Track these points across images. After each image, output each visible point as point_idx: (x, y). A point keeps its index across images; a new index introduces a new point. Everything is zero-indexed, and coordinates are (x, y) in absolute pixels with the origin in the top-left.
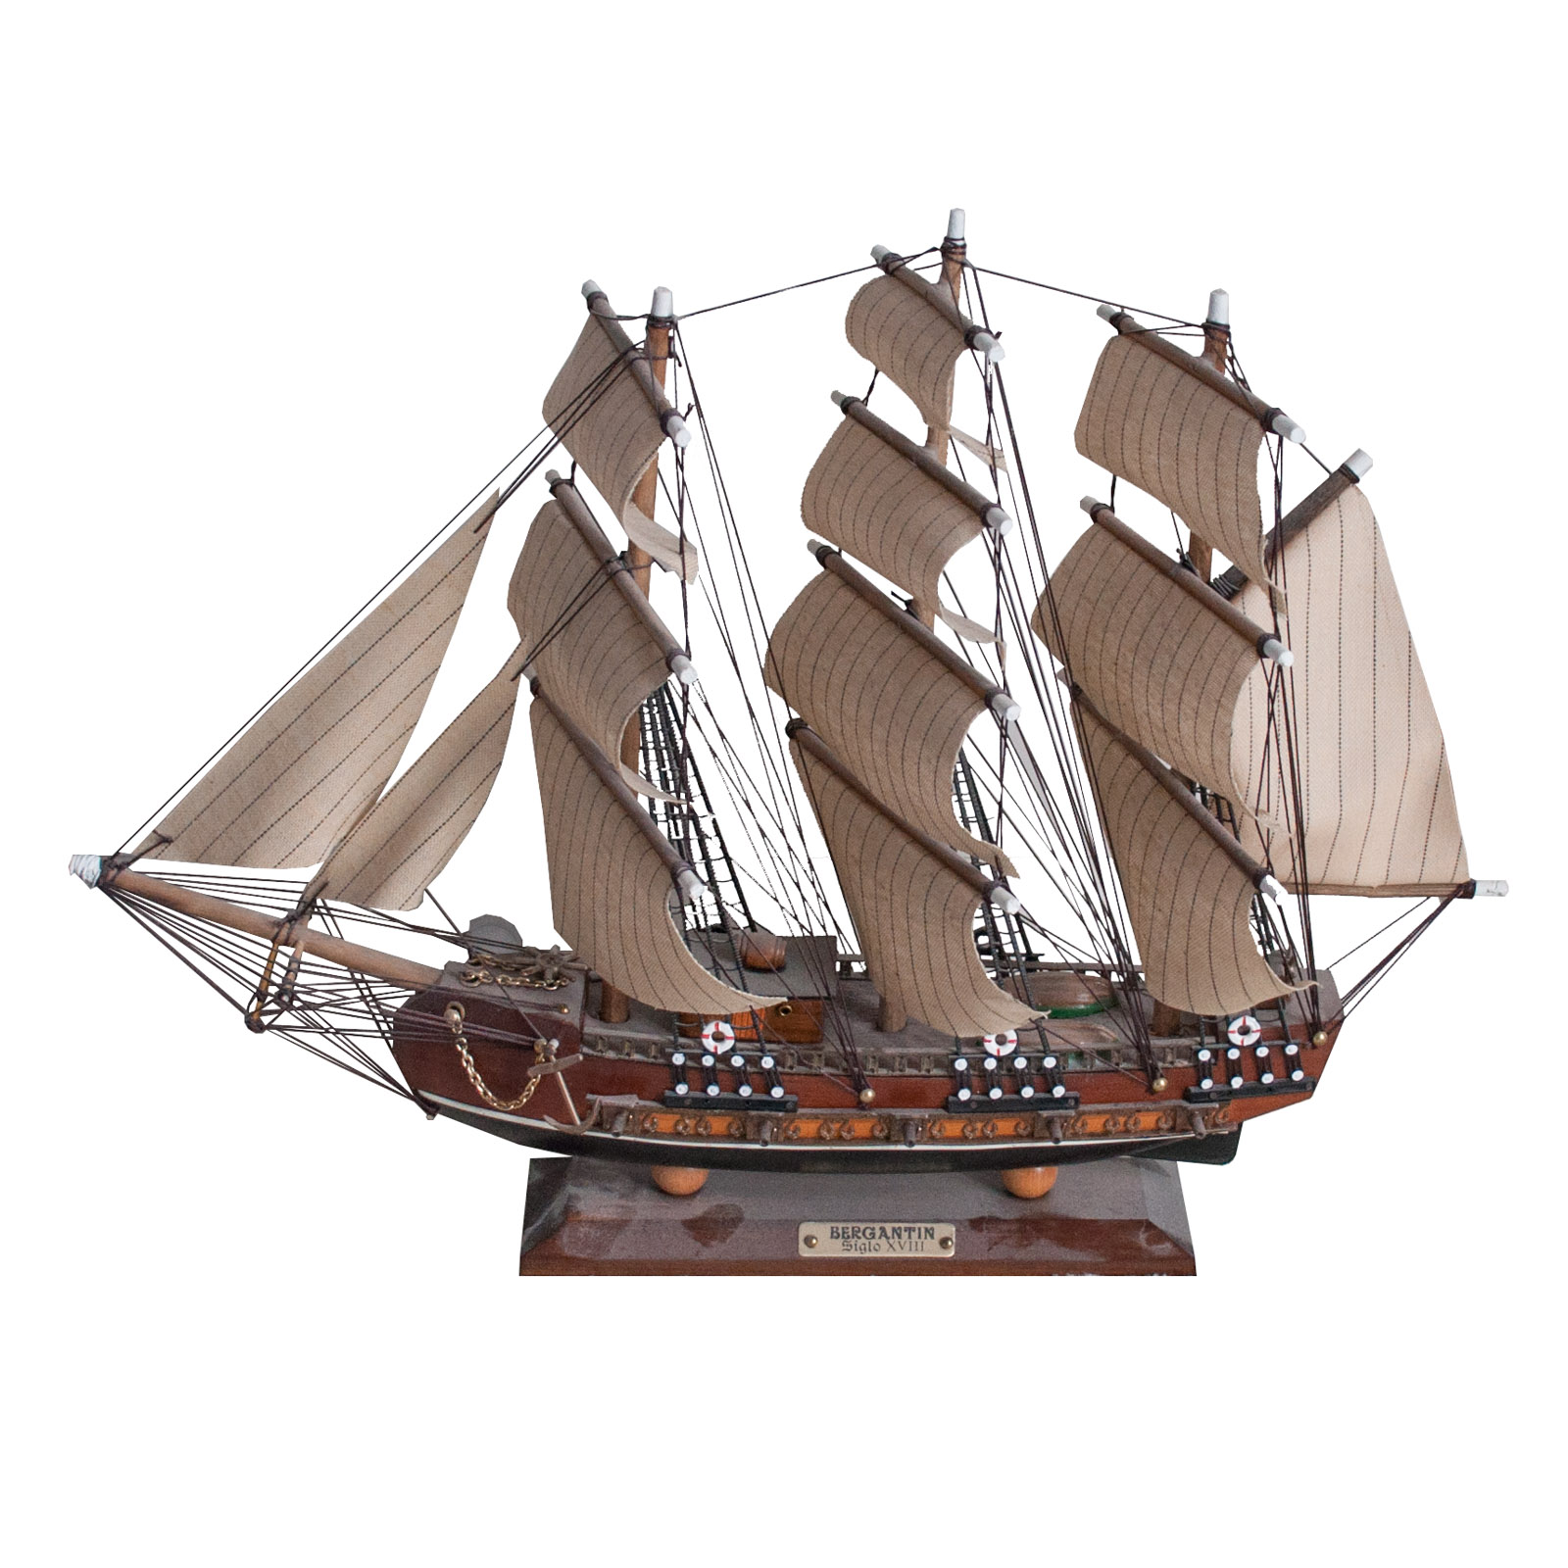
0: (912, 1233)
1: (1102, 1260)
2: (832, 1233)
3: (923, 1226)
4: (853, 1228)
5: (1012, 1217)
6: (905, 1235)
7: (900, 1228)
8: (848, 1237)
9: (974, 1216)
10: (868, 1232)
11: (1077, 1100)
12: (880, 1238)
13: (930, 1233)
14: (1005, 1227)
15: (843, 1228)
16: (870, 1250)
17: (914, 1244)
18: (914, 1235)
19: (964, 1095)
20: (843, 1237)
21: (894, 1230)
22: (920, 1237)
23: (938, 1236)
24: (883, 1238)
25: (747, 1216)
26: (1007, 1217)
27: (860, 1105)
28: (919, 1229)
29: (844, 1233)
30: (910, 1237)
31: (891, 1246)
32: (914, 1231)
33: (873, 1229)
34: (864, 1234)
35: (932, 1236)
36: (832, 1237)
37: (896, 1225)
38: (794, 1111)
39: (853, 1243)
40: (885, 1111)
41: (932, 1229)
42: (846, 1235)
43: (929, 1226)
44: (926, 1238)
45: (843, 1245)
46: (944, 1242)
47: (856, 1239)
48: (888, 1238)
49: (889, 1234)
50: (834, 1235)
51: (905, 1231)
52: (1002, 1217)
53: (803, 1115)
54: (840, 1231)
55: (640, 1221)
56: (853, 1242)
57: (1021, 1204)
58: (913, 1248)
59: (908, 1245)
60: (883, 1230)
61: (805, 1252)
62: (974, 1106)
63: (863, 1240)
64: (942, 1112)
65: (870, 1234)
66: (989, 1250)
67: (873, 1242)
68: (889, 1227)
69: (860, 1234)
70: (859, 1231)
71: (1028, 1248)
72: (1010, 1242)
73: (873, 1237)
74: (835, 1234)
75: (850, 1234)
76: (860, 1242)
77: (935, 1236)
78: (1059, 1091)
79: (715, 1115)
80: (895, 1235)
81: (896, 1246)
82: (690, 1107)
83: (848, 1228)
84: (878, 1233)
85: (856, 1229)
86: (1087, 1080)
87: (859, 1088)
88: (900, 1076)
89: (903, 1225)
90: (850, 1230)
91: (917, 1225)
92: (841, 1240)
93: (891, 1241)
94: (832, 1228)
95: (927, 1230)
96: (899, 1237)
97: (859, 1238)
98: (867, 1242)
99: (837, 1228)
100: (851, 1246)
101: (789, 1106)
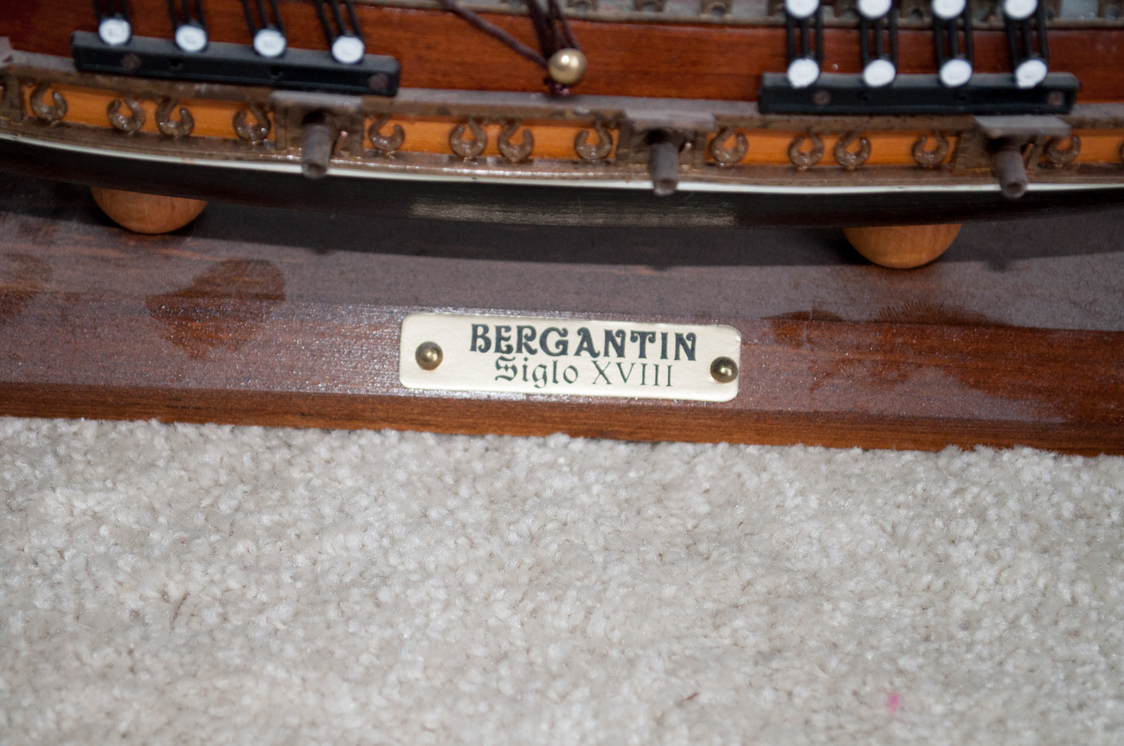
0: (648, 344)
1: (1058, 420)
2: (475, 337)
3: (672, 329)
4: (520, 329)
5: (865, 317)
6: (632, 348)
7: (621, 333)
8: (510, 349)
9: (785, 308)
10: (553, 339)
11: (1070, 96)
12: (578, 353)
13: (687, 346)
14: (850, 337)
15: (498, 329)
16: (555, 381)
17: (650, 372)
18: (653, 349)
19: (803, 73)
20: (498, 349)
21: (609, 336)
22: (664, 355)
23: (706, 356)
24: (585, 354)
25: (288, 290)
26: (854, 314)
27: (552, 89)
28: (664, 336)
29: (500, 338)
30: (642, 355)
31: (601, 372)
32: (652, 340)
33: (564, 333)
34: (543, 344)
35: (691, 355)
36: (473, 348)
37: (614, 326)
38: (391, 91)
39: (519, 363)
40: (608, 105)
41: (692, 337)
42: (503, 344)
43: (685, 329)
44: (677, 357)
45: (498, 367)
46: (719, 368)
47: (525, 353)
48: (595, 355)
49: (599, 344)
50: (480, 344)
51: (633, 339)
52: (842, 313)
53: (412, 106)
54: (492, 335)
55: (54, 294)
56: (519, 359)
57: (882, 283)
58: (650, 378)
59: (638, 370)
60: (585, 334)
61: (415, 381)
62: (822, 99)
63: (541, 357)
64: (748, 110)
65: (558, 344)
66: (812, 390)
67: (563, 362)
68: (597, 328)
69: (535, 344)
70: (532, 338)
71: (898, 388)
72: (861, 372)
73: (564, 352)
74: (480, 342)
75: (513, 342)
76: (534, 361)
77: (697, 353)
78: (1031, 73)
79: (199, 96)
80: (612, 350)
81: (612, 372)
82: (137, 74)
83: (508, 329)
84: (574, 340)
85: (527, 332)
86: (1100, 47)
87: (549, 48)
88: (650, 22)
89: (629, 327)
90: (514, 334)
91: (660, 328)
92: (492, 355)
93: (602, 360)
94: (475, 328)
95: (679, 339)
96: (620, 351)
97: (532, 352)
98: (548, 361)
99: (486, 329)
100: (514, 369)
101: (376, 82)
